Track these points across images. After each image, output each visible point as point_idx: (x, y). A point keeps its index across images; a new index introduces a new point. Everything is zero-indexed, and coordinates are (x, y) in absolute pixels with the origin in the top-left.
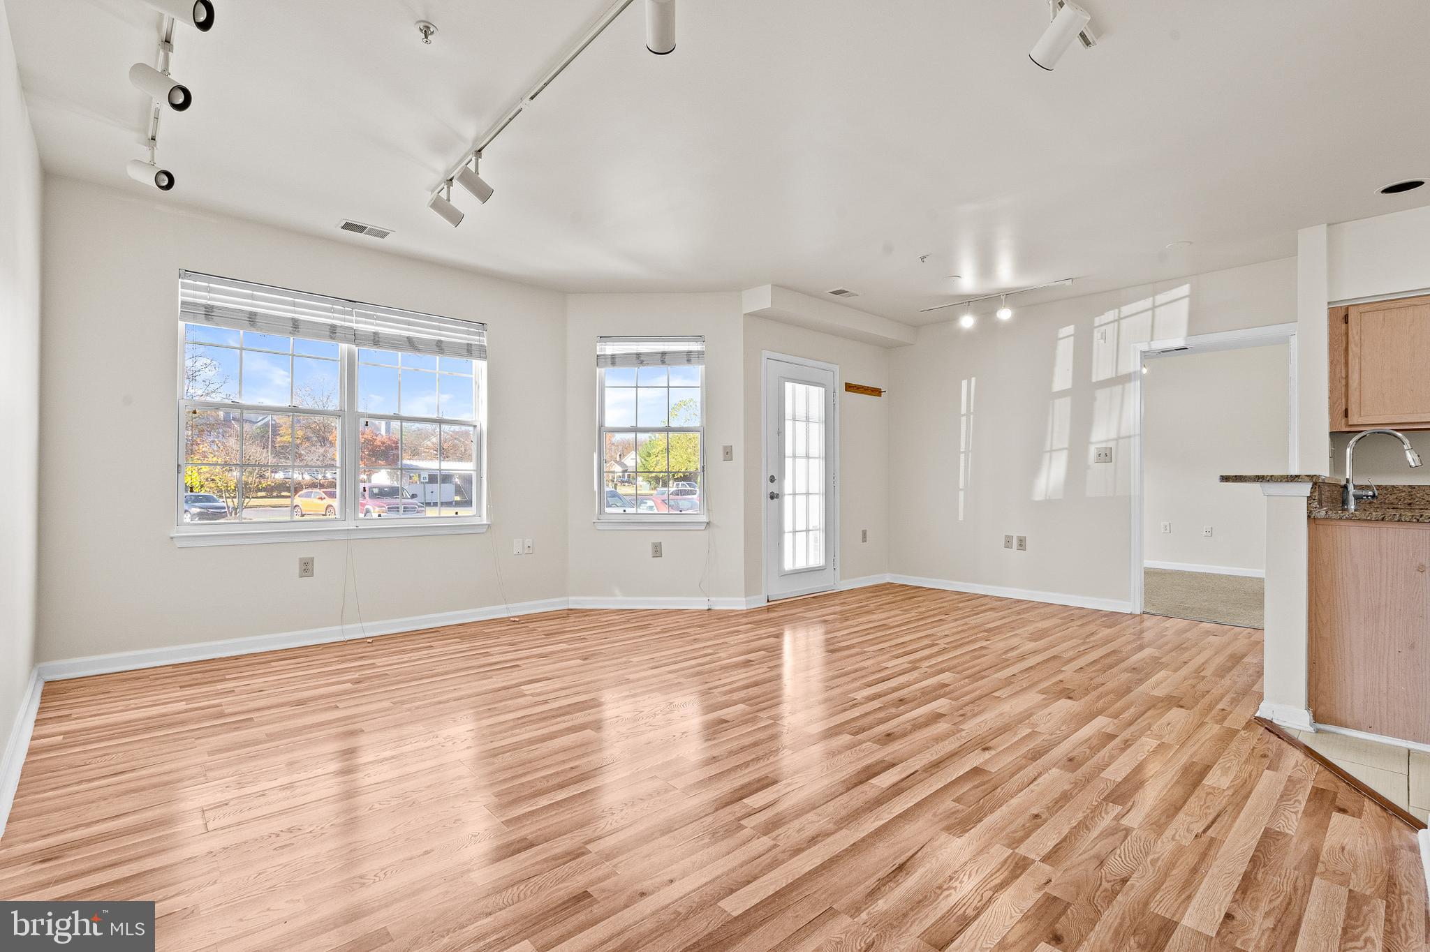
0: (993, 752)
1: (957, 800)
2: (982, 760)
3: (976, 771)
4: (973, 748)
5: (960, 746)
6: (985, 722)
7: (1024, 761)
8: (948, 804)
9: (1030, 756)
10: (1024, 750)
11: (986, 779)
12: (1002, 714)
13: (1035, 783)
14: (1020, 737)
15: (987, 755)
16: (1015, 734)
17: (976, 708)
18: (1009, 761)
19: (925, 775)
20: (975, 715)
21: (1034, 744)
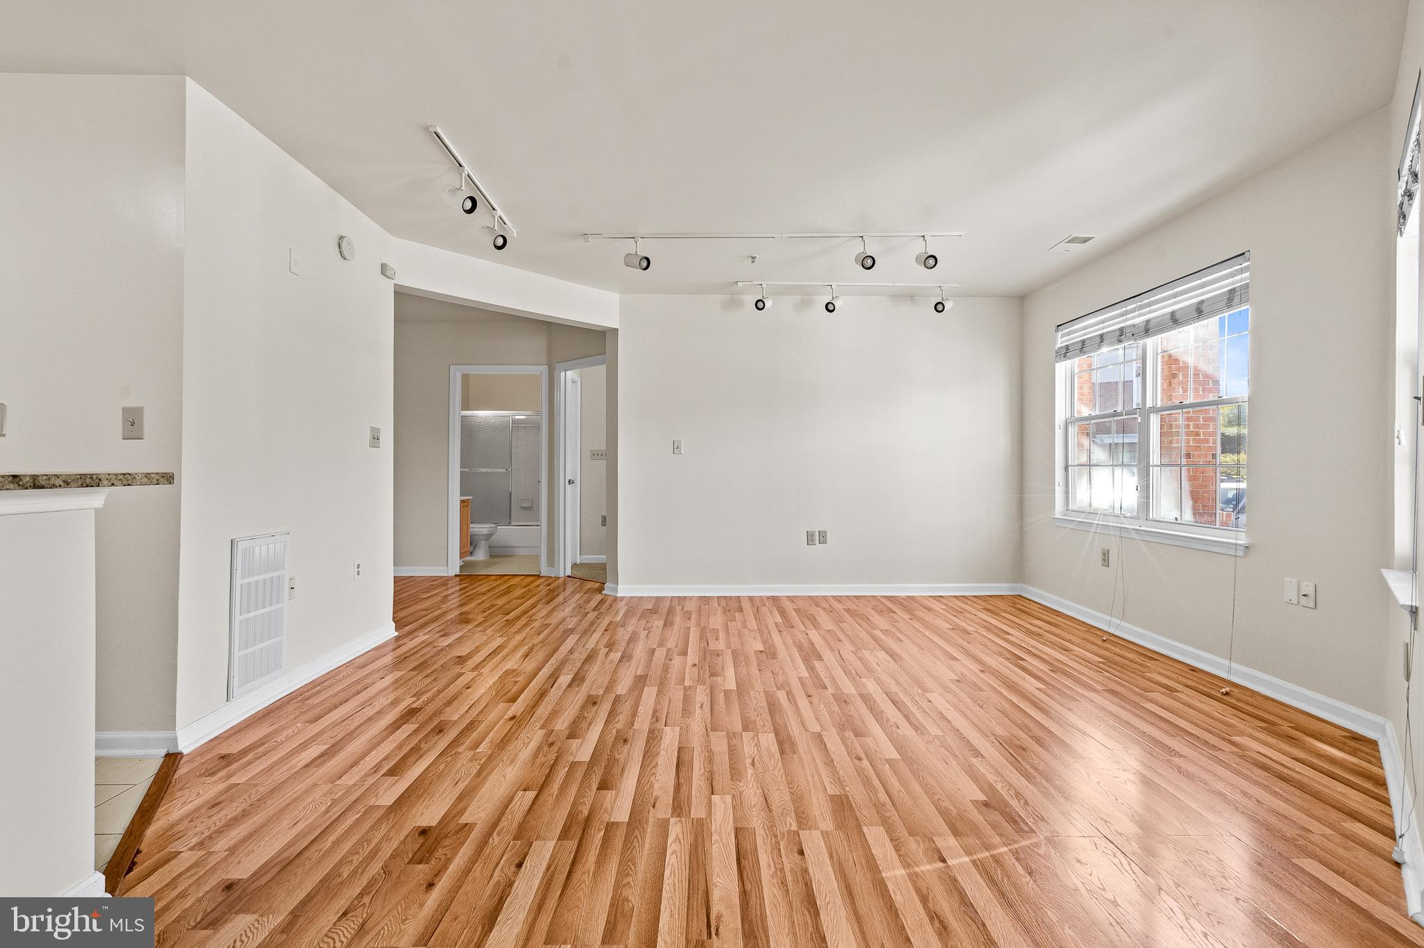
0: (506, 717)
1: (516, 682)
2: (513, 708)
3: (513, 700)
4: (523, 715)
5: (534, 713)
6: (526, 745)
7: (480, 718)
8: (521, 679)
9: (476, 724)
10: (482, 728)
11: (505, 697)
12: (512, 762)
13: (470, 705)
14: (487, 740)
15: (510, 714)
16: (492, 741)
17: (543, 760)
18: (492, 715)
19: (545, 687)
20: (539, 749)
21: (473, 736)
